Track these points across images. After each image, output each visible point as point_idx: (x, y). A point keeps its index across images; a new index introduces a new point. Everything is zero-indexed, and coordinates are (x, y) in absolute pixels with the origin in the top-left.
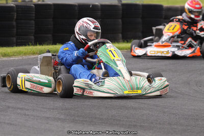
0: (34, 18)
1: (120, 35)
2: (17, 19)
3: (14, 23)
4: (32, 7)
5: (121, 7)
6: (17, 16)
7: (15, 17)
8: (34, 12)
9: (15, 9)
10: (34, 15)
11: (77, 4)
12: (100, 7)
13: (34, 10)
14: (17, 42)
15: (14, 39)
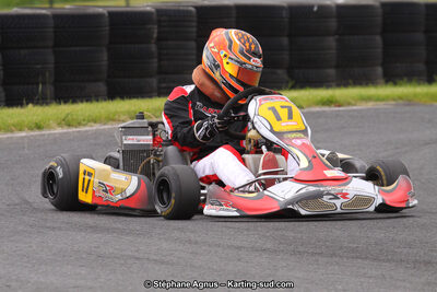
0: (195, 34)
1: (380, 70)
2: (159, 39)
3: (154, 48)
4: (190, 12)
5: (380, 11)
6: (159, 33)
7: (155, 35)
8: (194, 24)
9: (155, 17)
10: (195, 29)
11: (285, 5)
12: (334, 10)
13: (195, 19)
14: (159, 88)
15: (154, 82)
